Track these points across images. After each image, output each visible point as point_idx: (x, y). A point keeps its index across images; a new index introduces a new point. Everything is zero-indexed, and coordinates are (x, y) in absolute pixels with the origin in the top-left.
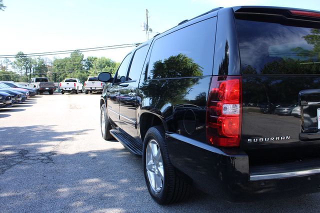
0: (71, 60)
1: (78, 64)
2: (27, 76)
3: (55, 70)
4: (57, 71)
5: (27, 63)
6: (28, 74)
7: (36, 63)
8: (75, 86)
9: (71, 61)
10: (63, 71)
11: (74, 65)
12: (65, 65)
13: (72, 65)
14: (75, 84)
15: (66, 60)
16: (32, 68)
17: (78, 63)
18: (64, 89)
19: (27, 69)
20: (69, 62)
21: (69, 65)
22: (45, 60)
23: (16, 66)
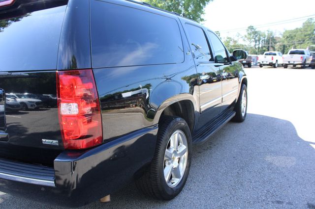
0: (302, 30)
1: (310, 35)
2: (256, 48)
3: (283, 42)
4: (286, 43)
5: (256, 36)
6: (257, 47)
7: (265, 35)
8: (272, 59)
9: (301, 32)
10: (292, 42)
11: (305, 36)
12: (295, 36)
13: (303, 36)
14: (272, 57)
15: (297, 30)
16: (261, 40)
17: (309, 33)
18: (261, 63)
19: (256, 41)
20: (300, 33)
21: (299, 36)
22: (274, 32)
23: (246, 39)
